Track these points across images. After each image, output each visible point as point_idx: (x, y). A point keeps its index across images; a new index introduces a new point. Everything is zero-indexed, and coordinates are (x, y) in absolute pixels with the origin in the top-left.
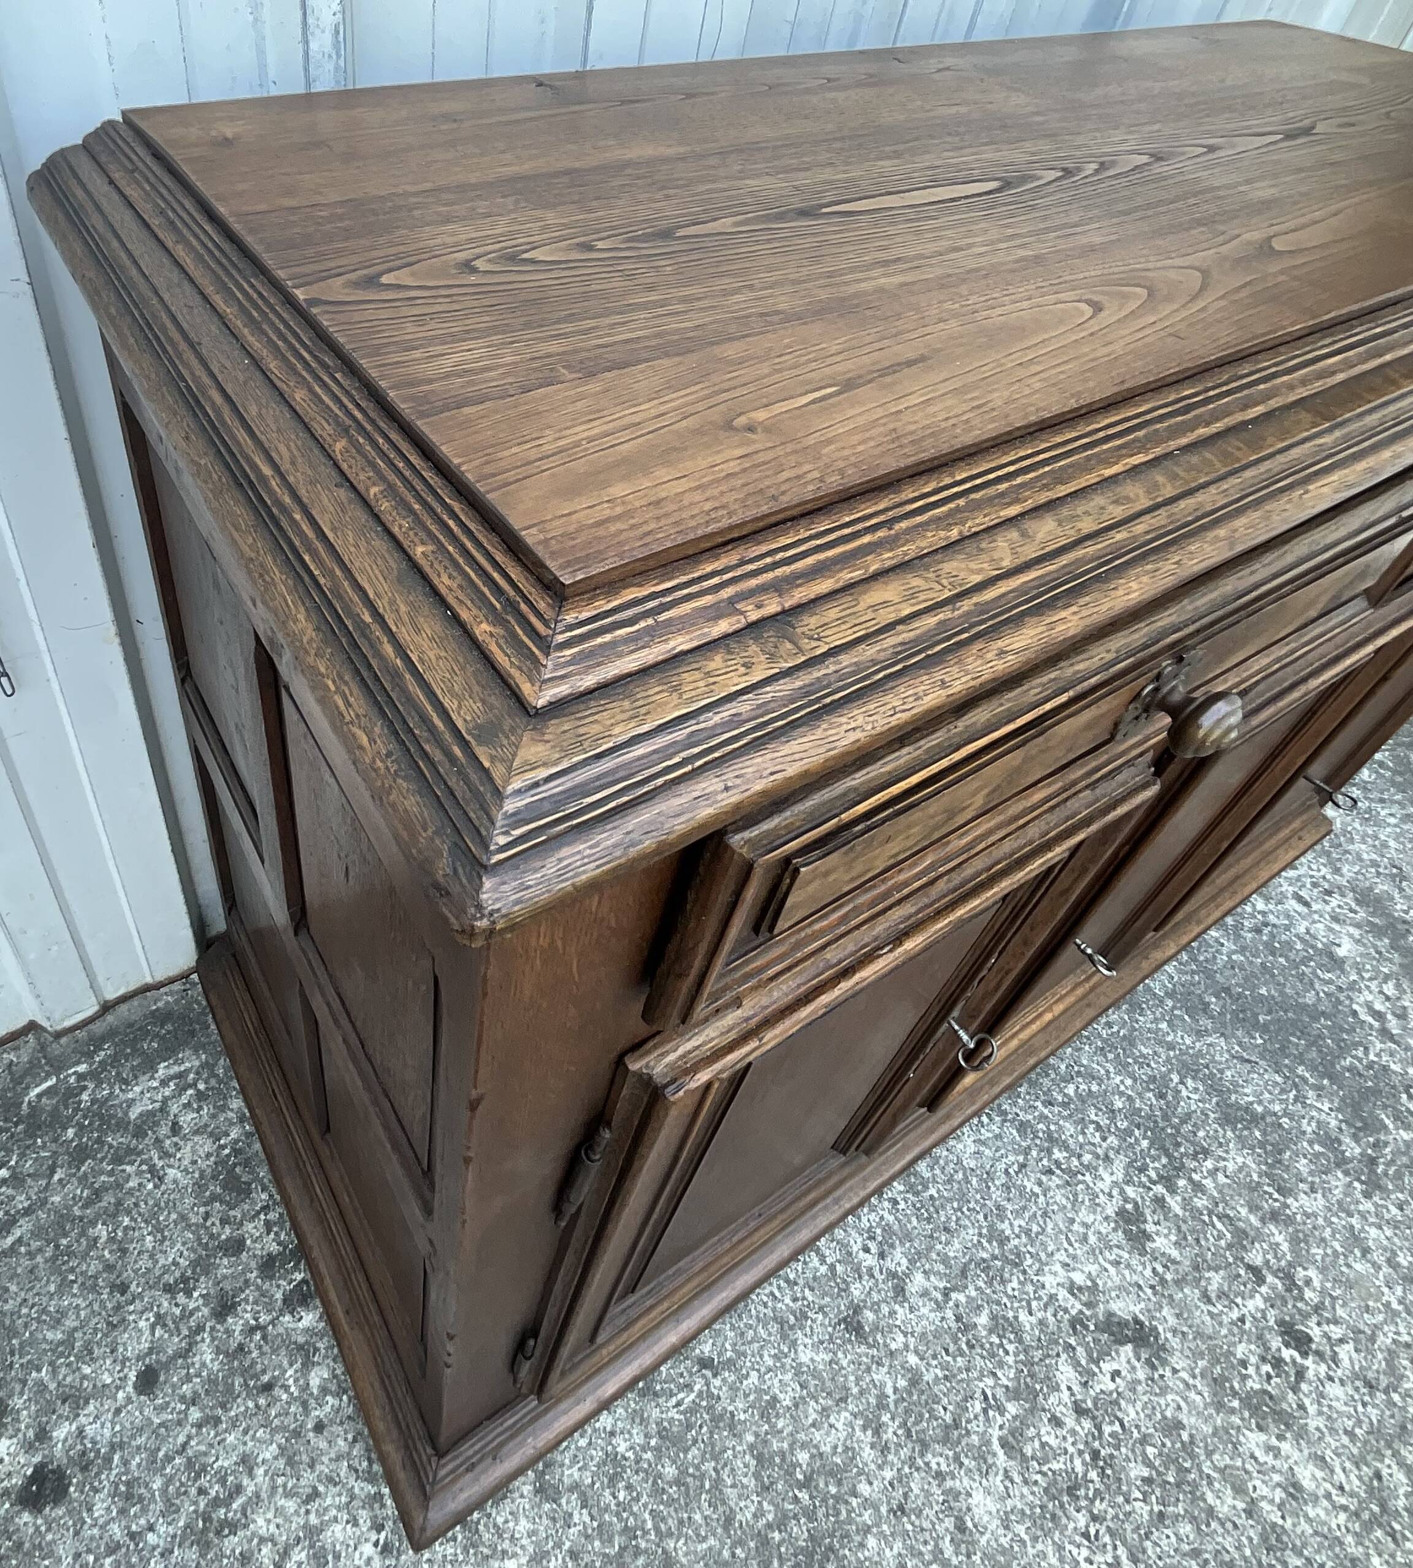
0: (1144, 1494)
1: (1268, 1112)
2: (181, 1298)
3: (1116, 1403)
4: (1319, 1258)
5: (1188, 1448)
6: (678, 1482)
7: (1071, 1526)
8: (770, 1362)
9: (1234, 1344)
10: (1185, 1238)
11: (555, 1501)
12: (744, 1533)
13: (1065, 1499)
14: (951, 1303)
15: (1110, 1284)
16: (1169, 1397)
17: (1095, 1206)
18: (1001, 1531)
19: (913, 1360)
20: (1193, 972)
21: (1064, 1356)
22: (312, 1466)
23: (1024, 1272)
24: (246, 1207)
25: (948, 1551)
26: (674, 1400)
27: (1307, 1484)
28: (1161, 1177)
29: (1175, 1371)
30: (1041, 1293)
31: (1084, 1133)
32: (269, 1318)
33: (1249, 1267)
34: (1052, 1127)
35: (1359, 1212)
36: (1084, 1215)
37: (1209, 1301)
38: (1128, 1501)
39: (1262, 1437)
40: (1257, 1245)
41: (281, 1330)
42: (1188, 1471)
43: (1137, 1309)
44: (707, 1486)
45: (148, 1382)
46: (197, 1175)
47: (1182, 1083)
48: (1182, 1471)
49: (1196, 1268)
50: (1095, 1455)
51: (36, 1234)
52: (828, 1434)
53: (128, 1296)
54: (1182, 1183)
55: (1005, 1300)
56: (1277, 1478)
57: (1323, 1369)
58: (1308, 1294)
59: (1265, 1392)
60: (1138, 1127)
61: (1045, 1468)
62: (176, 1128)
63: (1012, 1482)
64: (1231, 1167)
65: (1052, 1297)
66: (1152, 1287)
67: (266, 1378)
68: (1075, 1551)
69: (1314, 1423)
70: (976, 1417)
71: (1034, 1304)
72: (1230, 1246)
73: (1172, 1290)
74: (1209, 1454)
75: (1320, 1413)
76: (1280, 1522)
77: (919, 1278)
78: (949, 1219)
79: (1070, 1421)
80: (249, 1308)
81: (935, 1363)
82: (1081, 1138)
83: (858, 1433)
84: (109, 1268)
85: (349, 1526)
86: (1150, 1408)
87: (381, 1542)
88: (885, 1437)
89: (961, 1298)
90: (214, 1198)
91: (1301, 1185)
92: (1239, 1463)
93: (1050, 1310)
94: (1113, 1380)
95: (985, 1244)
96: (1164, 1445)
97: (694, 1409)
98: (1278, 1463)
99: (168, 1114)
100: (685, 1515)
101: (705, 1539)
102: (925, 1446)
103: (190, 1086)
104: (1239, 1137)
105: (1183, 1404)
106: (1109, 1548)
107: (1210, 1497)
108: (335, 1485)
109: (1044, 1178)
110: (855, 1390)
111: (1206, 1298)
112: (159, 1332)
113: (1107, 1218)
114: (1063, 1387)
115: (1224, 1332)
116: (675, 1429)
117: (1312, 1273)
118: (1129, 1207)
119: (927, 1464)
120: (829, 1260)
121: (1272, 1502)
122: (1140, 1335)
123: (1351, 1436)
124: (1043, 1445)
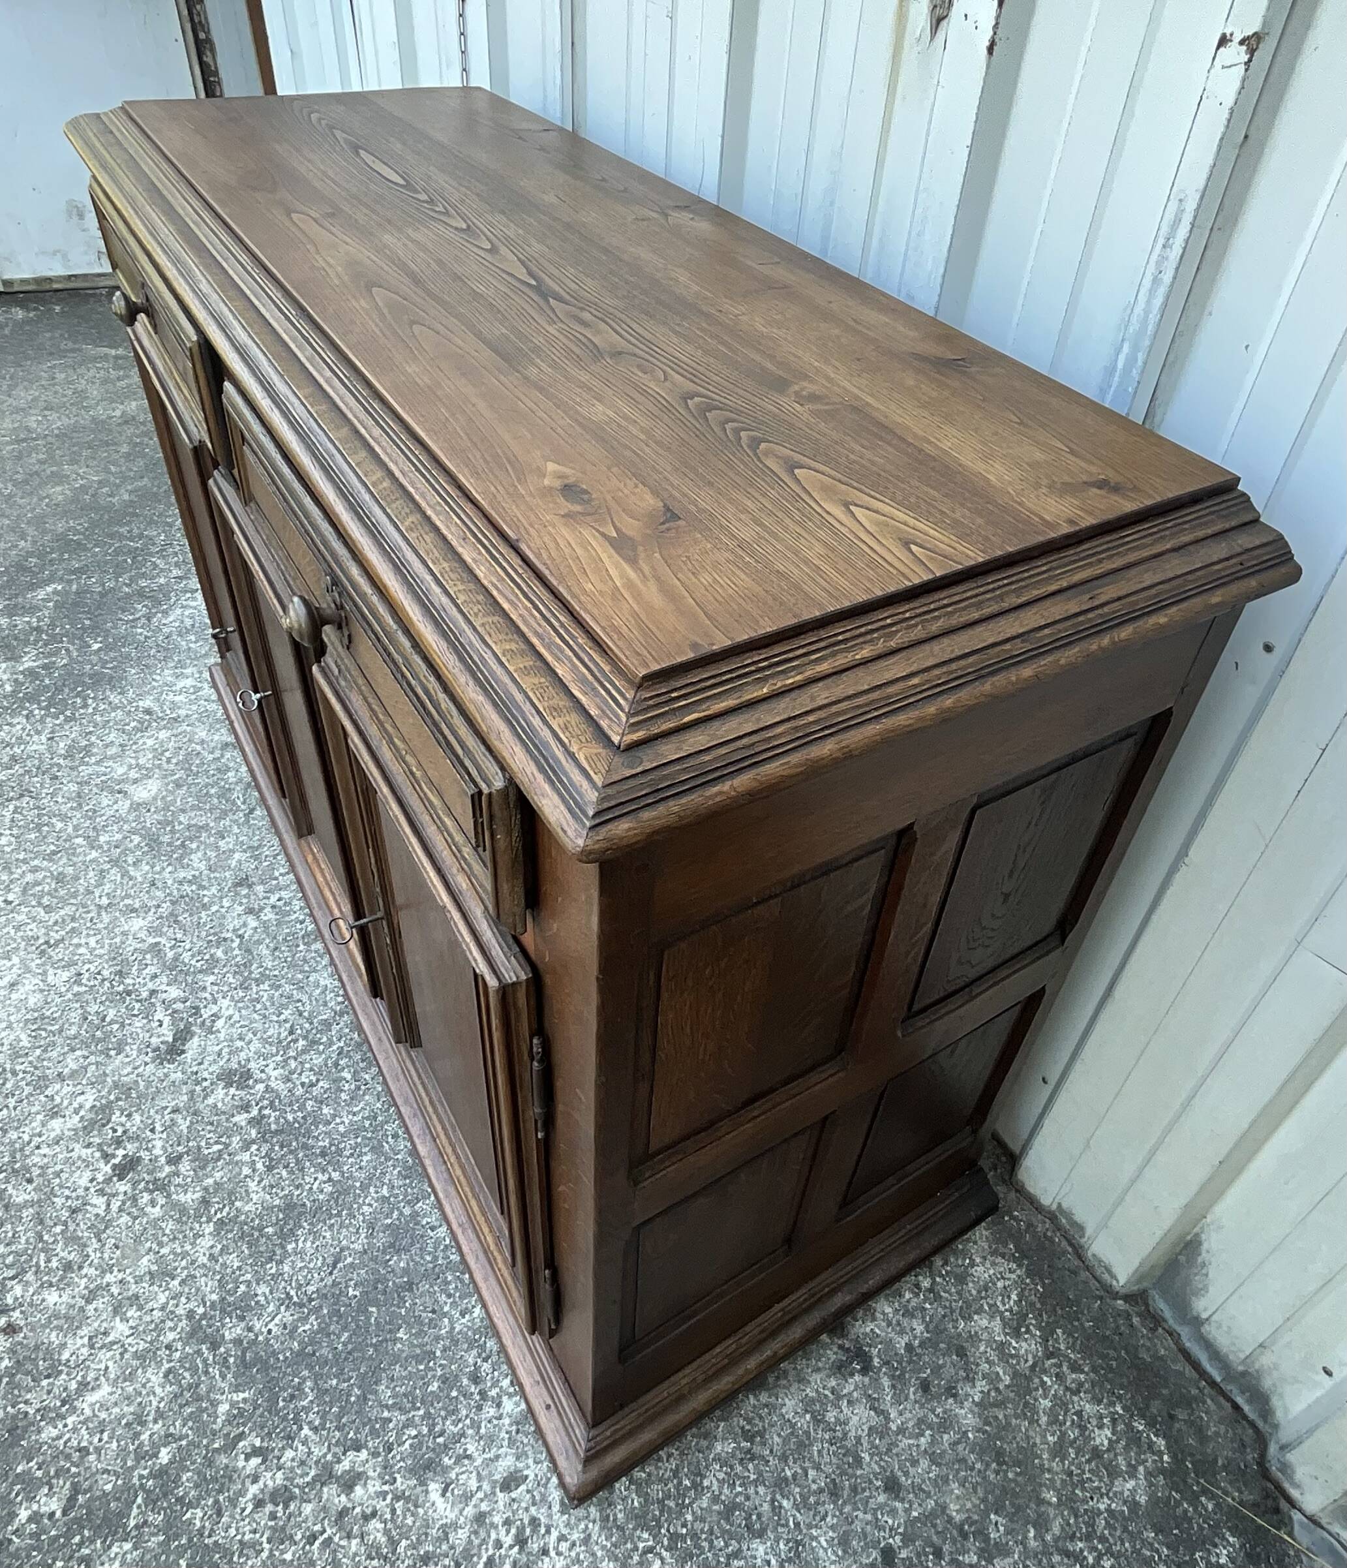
3: (147, 1017)
4: (164, 1225)
9: (142, 1116)
10: (217, 1115)
13: (119, 968)
15: (209, 1043)
16: (135, 1053)
21: (182, 994)
27: (52, 1124)
28: (263, 1117)
29: (146, 1064)
33: (180, 1157)
35: (181, 1294)
36: (255, 1045)
37: (173, 1112)
38: (101, 1003)
39: (88, 1106)
40: (192, 1173)
42: (97, 1046)
43: (189, 1055)
47: (330, 1180)
48: (98, 1042)
49: (196, 1113)
54: (254, 1133)
56: (66, 1103)
57: (100, 1178)
58: (146, 1197)
59: (108, 1122)
61: (136, 962)
63: (139, 943)
64: (252, 1186)
65: (215, 1002)
66: (196, 1073)
69: (77, 1150)
70: (175, 933)
71: (216, 988)
72: (199, 1148)
73: (190, 1087)
76: (46, 1093)
79: (150, 986)
86: (134, 1036)
89: (235, 945)
91: (219, 1247)
92: (84, 1082)
93: (209, 997)
94: (159, 1021)
96: (114, 1037)
98: (71, 1109)
104: (272, 1210)
105: (128, 1060)
107: (79, 1053)
111: (176, 1111)
114: (168, 988)
115: (152, 1112)
117: (157, 1212)
118: (251, 1082)
121: (57, 1093)
122: (174, 1050)
123: (57, 1175)
124: (146, 965)
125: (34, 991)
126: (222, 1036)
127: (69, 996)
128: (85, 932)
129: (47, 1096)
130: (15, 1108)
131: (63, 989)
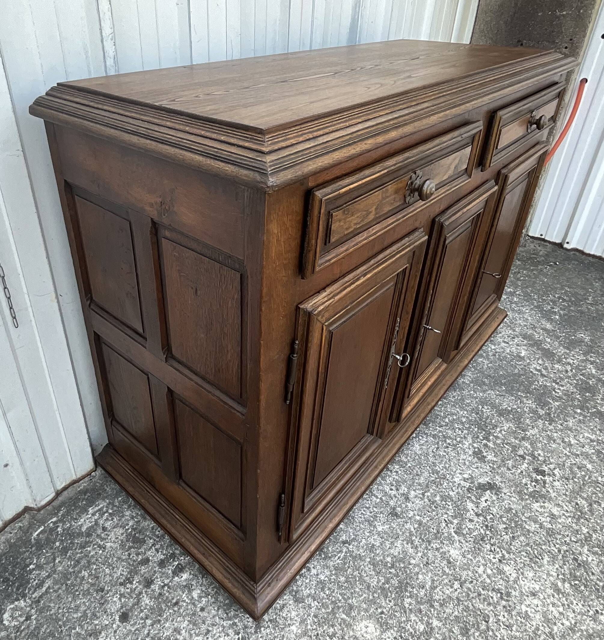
0: (506, 532)
1: (512, 409)
2: (128, 585)
3: (489, 509)
4: (540, 447)
5: (516, 515)
6: (346, 582)
7: (485, 549)
8: (368, 534)
9: (521, 480)
10: (497, 454)
11: (303, 602)
12: (375, 589)
13: (481, 542)
14: (426, 497)
15: (477, 475)
16: (506, 502)
17: (465, 453)
18: (463, 559)
19: (418, 518)
20: (477, 373)
21: (468, 501)
22: (204, 623)
23: (448, 480)
24: (145, 547)
25: (447, 570)
26: (337, 557)
27: (556, 513)
28: (484, 438)
29: (505, 494)
30: (455, 484)
31: (455, 432)
32: (168, 581)
33: (519, 456)
34: (444, 433)
35: (549, 430)
36: (462, 457)
37: (510, 470)
38: (501, 536)
39: (538, 504)
40: (520, 449)
41: (175, 583)
42: (518, 521)
43: (487, 479)
44: (357, 579)
45: (124, 617)
46: (120, 542)
47: (483, 408)
48: (516, 522)
49: (503, 461)
50: (487, 526)
51: (56, 582)
52: (395, 549)
53: (105, 592)
54: (491, 437)
55: (444, 490)
56: (546, 515)
57: (551, 478)
58: (540, 458)
59: (535, 491)
60: (472, 425)
61: (472, 536)
62: (104, 529)
63: (462, 543)
64: (505, 428)
65: (459, 484)
66: (491, 471)
67: (174, 601)
68: (489, 557)
69: (553, 495)
70: (444, 528)
71: (454, 488)
72: (512, 452)
73: (497, 470)
74: (523, 515)
75: (554, 492)
76: (551, 527)
77: (412, 493)
78: (417, 472)
79: (476, 519)
80: (159, 580)
81: (425, 516)
82: (455, 434)
83: (406, 545)
84: (93, 585)
85: (226, 637)
86: (500, 507)
87: (241, 638)
88: (415, 544)
89: (429, 494)
90: (130, 548)
91: (529, 427)
92: (533, 514)
93: (459, 489)
94: (486, 502)
95: (431, 475)
96: (508, 516)
97: (345, 558)
98: (545, 510)
99: (99, 525)
100: (353, 591)
101: (362, 595)
102: (429, 542)
103: (105, 513)
104: (506, 419)
105: (510, 502)
106: (500, 552)
107: (527, 527)
108: (216, 626)
109: (446, 450)
110: (401, 533)
111: (509, 469)
112: (123, 600)
113: (470, 455)
114: (471, 510)
115: (517, 477)
116: (340, 566)
117: (540, 452)
118: (476, 450)
119: (432, 547)
120: (379, 497)
121: (547, 522)
122: (491, 487)
123: (566, 495)
124: (469, 529)
125: (526, 578)
126: (470, 472)
127: (512, 556)
128: (480, 580)
129: (552, 525)
130: (568, 536)
131: (512, 562)
